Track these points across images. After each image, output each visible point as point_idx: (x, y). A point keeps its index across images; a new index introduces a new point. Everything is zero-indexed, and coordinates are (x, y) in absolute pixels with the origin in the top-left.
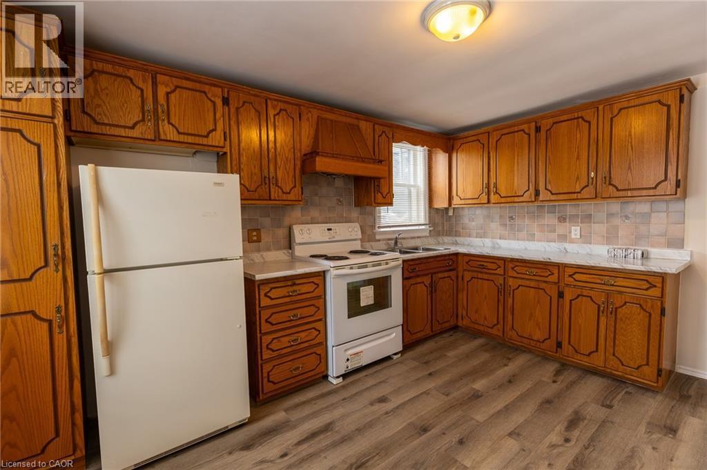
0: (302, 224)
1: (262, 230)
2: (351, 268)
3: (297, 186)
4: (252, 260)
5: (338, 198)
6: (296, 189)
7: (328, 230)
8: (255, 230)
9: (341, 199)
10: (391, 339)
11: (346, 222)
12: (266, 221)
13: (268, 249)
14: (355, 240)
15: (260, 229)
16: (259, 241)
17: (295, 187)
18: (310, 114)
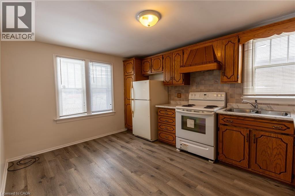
0: (196, 92)
1: (182, 94)
2: (183, 110)
3: (181, 79)
4: (177, 103)
5: (215, 80)
6: (181, 80)
7: (204, 95)
8: (180, 94)
9: (217, 81)
10: (206, 150)
11: (219, 92)
12: (183, 91)
13: (183, 100)
14: (222, 101)
15: (181, 94)
16: (180, 97)
17: (180, 79)
18: (187, 51)
